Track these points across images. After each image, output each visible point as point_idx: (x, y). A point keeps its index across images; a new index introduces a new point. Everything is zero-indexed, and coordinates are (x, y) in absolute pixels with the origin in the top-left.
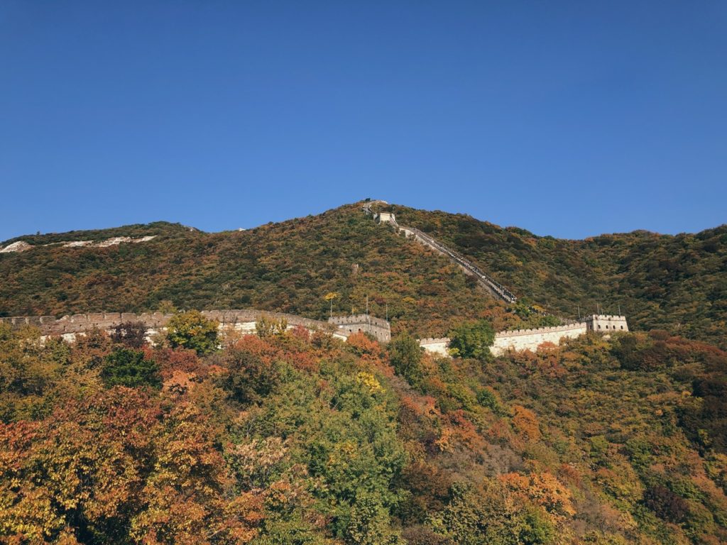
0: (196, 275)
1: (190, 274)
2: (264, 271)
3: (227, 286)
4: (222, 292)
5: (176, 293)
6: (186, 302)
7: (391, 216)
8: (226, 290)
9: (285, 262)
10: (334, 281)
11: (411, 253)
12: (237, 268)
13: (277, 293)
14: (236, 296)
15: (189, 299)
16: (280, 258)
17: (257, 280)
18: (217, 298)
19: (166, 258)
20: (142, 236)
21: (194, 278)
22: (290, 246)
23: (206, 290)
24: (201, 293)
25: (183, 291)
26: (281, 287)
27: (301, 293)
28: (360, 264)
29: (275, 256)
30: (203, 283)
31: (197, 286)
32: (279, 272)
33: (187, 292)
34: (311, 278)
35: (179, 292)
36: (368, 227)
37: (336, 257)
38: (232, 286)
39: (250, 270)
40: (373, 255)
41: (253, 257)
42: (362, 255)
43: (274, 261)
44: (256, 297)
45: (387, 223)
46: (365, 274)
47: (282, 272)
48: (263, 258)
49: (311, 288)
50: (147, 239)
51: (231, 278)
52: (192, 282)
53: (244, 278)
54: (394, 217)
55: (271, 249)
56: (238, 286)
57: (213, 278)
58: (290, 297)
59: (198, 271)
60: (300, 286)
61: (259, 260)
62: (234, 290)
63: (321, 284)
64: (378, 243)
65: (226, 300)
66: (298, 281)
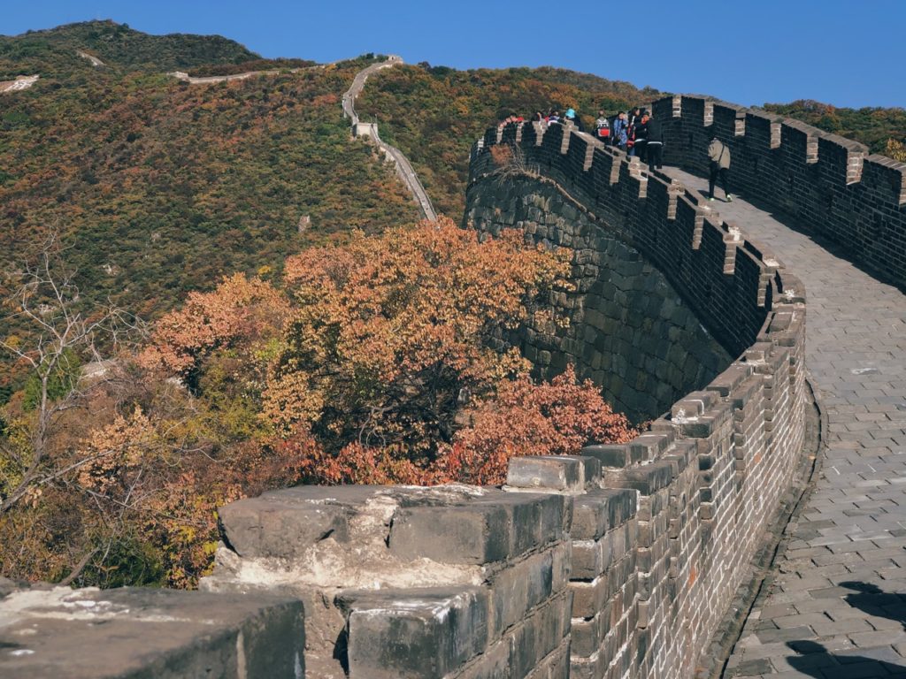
0: (118, 214)
1: (110, 211)
2: (200, 219)
3: (156, 236)
4: (152, 243)
5: (96, 240)
6: (110, 255)
7: (372, 126)
8: (157, 241)
9: (226, 206)
10: (274, 243)
11: (377, 198)
12: (167, 210)
13: (213, 256)
14: (168, 251)
15: (113, 252)
16: (222, 195)
17: (193, 231)
18: (147, 252)
19: (65, 149)
20: (12, 76)
21: (116, 218)
22: (235, 174)
23: (133, 238)
24: (128, 242)
25: (105, 239)
26: (216, 246)
27: (237, 260)
28: (311, 215)
29: (215, 192)
30: (128, 228)
31: (122, 233)
32: (217, 223)
33: (110, 240)
34: (251, 237)
35: (101, 238)
36: (339, 147)
37: (286, 203)
38: (163, 236)
39: (184, 215)
40: (332, 198)
41: (187, 192)
42: (316, 202)
43: (213, 199)
44: (190, 257)
45: (366, 137)
46: (310, 236)
47: (220, 223)
48: (200, 196)
49: (249, 253)
50: (23, 83)
51: (162, 225)
52: (115, 225)
53: (177, 225)
54: (376, 128)
55: (211, 178)
56: (169, 237)
57: (139, 222)
58: (225, 265)
59: (120, 205)
60: (237, 248)
61: (195, 198)
62: (166, 242)
63: (261, 247)
64: (343, 177)
65: (157, 256)
66: (236, 242)
